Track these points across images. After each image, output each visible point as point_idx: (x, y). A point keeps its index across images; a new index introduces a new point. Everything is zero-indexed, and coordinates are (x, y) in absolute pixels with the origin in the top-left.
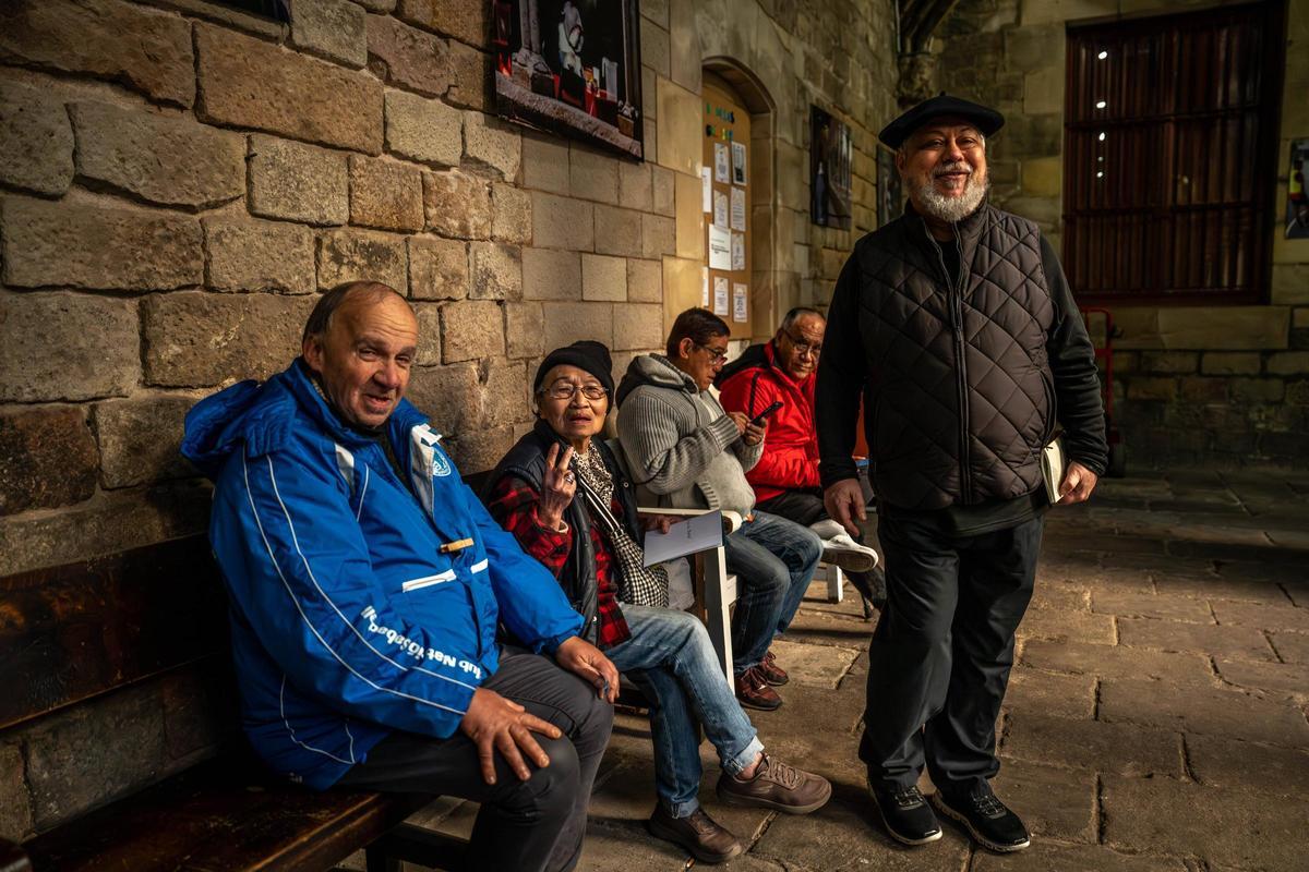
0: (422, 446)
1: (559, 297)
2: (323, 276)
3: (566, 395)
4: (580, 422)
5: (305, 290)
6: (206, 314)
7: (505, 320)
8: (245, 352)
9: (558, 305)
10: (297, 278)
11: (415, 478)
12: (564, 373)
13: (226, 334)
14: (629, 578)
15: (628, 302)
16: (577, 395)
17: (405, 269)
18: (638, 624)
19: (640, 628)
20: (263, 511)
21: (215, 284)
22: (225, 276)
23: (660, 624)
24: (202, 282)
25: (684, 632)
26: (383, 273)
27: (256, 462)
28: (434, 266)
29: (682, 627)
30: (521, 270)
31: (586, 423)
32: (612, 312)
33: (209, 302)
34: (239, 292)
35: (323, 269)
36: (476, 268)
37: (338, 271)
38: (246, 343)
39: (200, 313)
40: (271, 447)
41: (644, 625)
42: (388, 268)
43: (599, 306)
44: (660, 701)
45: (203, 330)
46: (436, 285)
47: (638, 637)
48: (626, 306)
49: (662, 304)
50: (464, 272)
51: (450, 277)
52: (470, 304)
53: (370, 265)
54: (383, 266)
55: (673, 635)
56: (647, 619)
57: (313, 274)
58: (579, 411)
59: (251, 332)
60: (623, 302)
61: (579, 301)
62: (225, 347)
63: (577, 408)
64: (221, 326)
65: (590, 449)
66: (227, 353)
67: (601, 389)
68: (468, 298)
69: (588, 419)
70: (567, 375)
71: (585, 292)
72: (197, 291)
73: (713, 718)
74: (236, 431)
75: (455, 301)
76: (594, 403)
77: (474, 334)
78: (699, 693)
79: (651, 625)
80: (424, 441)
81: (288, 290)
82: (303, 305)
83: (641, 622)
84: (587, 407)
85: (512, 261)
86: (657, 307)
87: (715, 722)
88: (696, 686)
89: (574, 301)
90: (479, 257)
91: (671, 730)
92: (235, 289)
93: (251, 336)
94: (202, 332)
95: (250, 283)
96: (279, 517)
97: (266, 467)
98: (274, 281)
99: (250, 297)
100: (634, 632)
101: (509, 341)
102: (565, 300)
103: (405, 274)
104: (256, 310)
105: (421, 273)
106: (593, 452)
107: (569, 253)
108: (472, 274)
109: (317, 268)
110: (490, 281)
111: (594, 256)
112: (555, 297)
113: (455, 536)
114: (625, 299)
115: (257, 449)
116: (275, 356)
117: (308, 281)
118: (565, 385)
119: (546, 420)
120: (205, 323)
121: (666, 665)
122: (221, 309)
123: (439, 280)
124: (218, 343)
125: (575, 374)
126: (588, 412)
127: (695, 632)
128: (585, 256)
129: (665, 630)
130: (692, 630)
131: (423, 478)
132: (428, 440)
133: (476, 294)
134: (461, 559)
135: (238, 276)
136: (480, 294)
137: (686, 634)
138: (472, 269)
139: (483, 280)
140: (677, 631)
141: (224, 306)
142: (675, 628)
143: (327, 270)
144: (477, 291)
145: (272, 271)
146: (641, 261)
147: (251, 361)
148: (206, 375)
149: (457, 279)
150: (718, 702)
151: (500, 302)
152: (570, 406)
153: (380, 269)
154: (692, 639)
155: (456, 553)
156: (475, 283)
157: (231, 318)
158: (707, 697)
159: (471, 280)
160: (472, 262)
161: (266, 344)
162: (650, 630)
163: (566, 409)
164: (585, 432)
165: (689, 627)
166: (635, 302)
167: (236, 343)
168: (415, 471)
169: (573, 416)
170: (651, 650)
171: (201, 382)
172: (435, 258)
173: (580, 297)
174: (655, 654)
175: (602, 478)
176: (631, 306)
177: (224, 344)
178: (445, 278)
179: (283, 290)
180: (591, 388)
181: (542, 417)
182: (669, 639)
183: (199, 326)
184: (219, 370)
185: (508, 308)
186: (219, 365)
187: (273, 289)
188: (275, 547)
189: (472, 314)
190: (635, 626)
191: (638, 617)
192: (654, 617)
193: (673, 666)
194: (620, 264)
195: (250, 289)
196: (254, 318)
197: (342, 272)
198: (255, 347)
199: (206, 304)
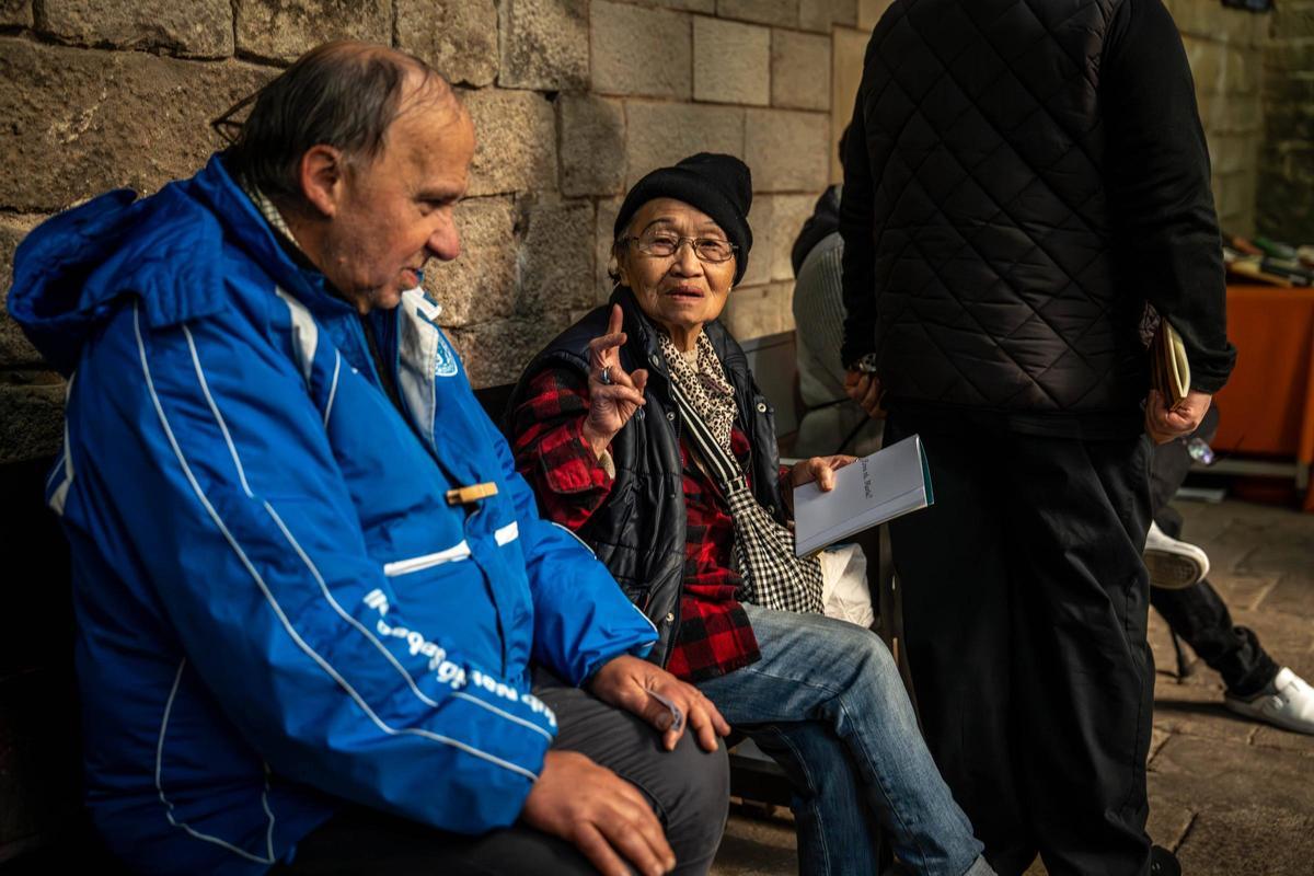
0: (419, 322)
1: (651, 91)
2: (245, 29)
3: (664, 251)
4: (685, 300)
5: (214, 52)
6: (39, 81)
7: (558, 127)
8: (109, 155)
9: (650, 105)
10: (199, 28)
11: (404, 377)
12: (667, 210)
13: (76, 120)
14: (748, 563)
15: (771, 106)
16: (684, 253)
17: (388, 25)
18: (776, 638)
19: (778, 646)
20: (182, 421)
21: (55, 28)
22: (71, 14)
23: (812, 641)
24: (31, 22)
25: (855, 657)
26: (350, 30)
27: (164, 336)
28: (439, 24)
29: (850, 649)
30: (589, 39)
31: (693, 301)
32: (744, 123)
33: (45, 61)
34: (97, 46)
35: (245, 15)
36: (510, 32)
37: (272, 21)
38: (111, 139)
39: (28, 78)
40: (190, 311)
41: (785, 642)
42: (360, 20)
43: (721, 111)
44: (811, 785)
45: (34, 109)
46: (442, 57)
47: (772, 662)
48: (768, 113)
49: (830, 113)
50: (490, 38)
51: (466, 46)
52: (499, 95)
53: (328, 14)
54: (351, 18)
55: (835, 662)
56: (789, 631)
57: (227, 25)
58: (685, 282)
59: (120, 120)
60: (763, 107)
61: (687, 101)
62: (73, 142)
63: (683, 275)
64: (66, 104)
65: (702, 346)
66: (78, 153)
67: (727, 247)
68: (496, 83)
69: (696, 294)
70: (668, 216)
71: (697, 86)
72: (23, 40)
73: (906, 816)
74: (115, 279)
75: (474, 88)
76: (713, 269)
77: (506, 149)
78: (881, 767)
79: (796, 641)
80: (420, 313)
81: (184, 49)
82: (210, 78)
83: (780, 637)
84: (698, 276)
85: (572, 24)
86: (821, 118)
87: (909, 822)
88: (876, 757)
89: (678, 100)
90: (517, 13)
91: (829, 835)
92: (90, 41)
93: (121, 127)
94: (32, 114)
95: (118, 32)
96: (208, 433)
97: (181, 347)
98: (160, 30)
99: (118, 58)
100: (768, 652)
101: (565, 163)
102: (662, 98)
103: (389, 34)
104: (129, 80)
105: (416, 35)
106: (706, 352)
107: (672, 15)
108: (503, 41)
109: (235, 13)
110: (534, 56)
111: (715, 22)
112: (646, 91)
113: (468, 478)
114: (764, 100)
115: (166, 315)
116: (162, 166)
117: (220, 35)
118: (665, 234)
119: (629, 289)
120: (39, 97)
121: (821, 717)
122: (66, 74)
123: (448, 49)
124: (61, 135)
125: (684, 217)
126: (701, 283)
127: (872, 659)
128: (699, 22)
129: (821, 652)
130: (867, 656)
131: (417, 373)
132: (426, 312)
133: (510, 81)
134: (478, 518)
135: (96, 17)
136: (517, 79)
137: (858, 661)
138: (503, 34)
139: (522, 53)
140: (841, 655)
141: (70, 69)
142: (839, 649)
143: (253, 18)
144: (512, 72)
145: (158, 12)
146: (795, 35)
147: (121, 171)
148: (39, 190)
149: (477, 50)
150: (915, 786)
151: (550, 95)
152: (671, 272)
153: (346, 22)
154: (867, 672)
155: (471, 507)
156: (509, 55)
157: (84, 91)
158: (894, 774)
159: (503, 53)
160: (503, 19)
161: (146, 142)
162: (794, 650)
163: (664, 276)
164: (692, 316)
165: (863, 649)
166: (783, 108)
167: (94, 138)
168: (404, 363)
169: (675, 285)
170: (796, 686)
171: (32, 202)
172: (441, 9)
173: (687, 94)
174: (801, 695)
175: (717, 394)
176: (777, 115)
177: (72, 137)
178: (458, 45)
179: (176, 50)
180: (710, 243)
181: (625, 282)
182: (828, 667)
183: (27, 103)
184: (63, 182)
185: (565, 107)
186: (64, 174)
187: (158, 45)
188: (207, 482)
189: (504, 114)
190: (768, 641)
191: (775, 628)
192: (803, 629)
193: (834, 718)
194: (759, 39)
195: (118, 41)
196: (126, 96)
197: (279, 23)
198: (128, 146)
199: (38, 64)
